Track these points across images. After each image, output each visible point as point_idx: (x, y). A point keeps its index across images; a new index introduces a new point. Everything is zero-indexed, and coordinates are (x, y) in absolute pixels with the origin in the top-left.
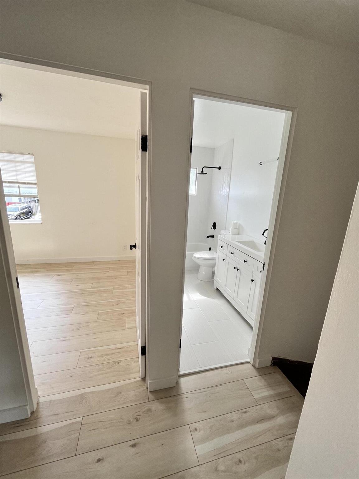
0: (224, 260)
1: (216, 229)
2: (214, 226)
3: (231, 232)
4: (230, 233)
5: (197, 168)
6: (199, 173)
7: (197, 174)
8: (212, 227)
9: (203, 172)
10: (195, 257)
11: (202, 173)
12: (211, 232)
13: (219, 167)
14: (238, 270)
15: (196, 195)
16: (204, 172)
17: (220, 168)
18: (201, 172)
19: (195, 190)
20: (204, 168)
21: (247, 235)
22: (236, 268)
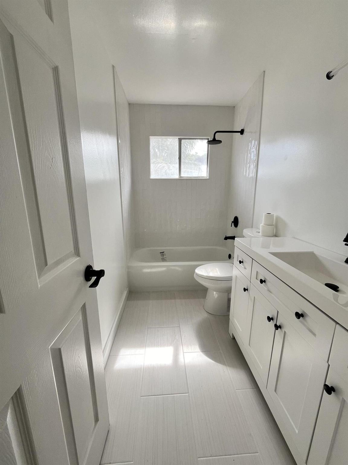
0: (245, 290)
1: (238, 226)
2: (236, 222)
3: (260, 231)
4: (260, 234)
5: (208, 139)
6: (209, 142)
7: (209, 147)
8: (233, 223)
9: (216, 140)
10: (197, 275)
12: (231, 231)
13: (242, 130)
14: (277, 327)
15: (208, 178)
17: (242, 132)
19: (207, 172)
20: (217, 134)
21: (295, 238)
22: (272, 319)
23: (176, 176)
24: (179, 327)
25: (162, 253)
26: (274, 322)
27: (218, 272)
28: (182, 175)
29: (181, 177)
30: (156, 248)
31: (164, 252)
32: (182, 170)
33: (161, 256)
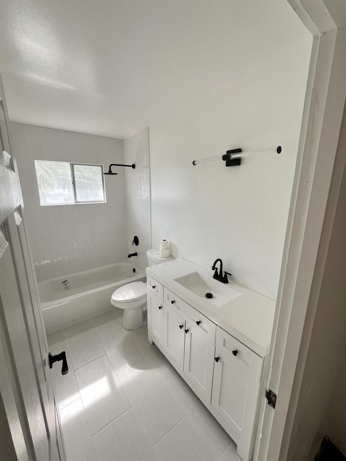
0: (160, 308)
2: (136, 241)
3: (160, 254)
4: (160, 256)
5: (102, 166)
6: (105, 174)
7: (104, 175)
8: (134, 242)
9: (111, 171)
11: (110, 173)
12: (133, 249)
13: (133, 164)
14: (186, 331)
15: (106, 202)
16: (113, 172)
17: (133, 166)
18: (108, 172)
19: (104, 196)
20: (112, 167)
21: (183, 258)
22: (182, 326)
23: (72, 202)
24: (106, 355)
25: (65, 282)
26: (183, 328)
27: (132, 293)
28: (78, 200)
29: (77, 202)
30: (56, 279)
31: (66, 281)
32: (78, 196)
33: (64, 285)
